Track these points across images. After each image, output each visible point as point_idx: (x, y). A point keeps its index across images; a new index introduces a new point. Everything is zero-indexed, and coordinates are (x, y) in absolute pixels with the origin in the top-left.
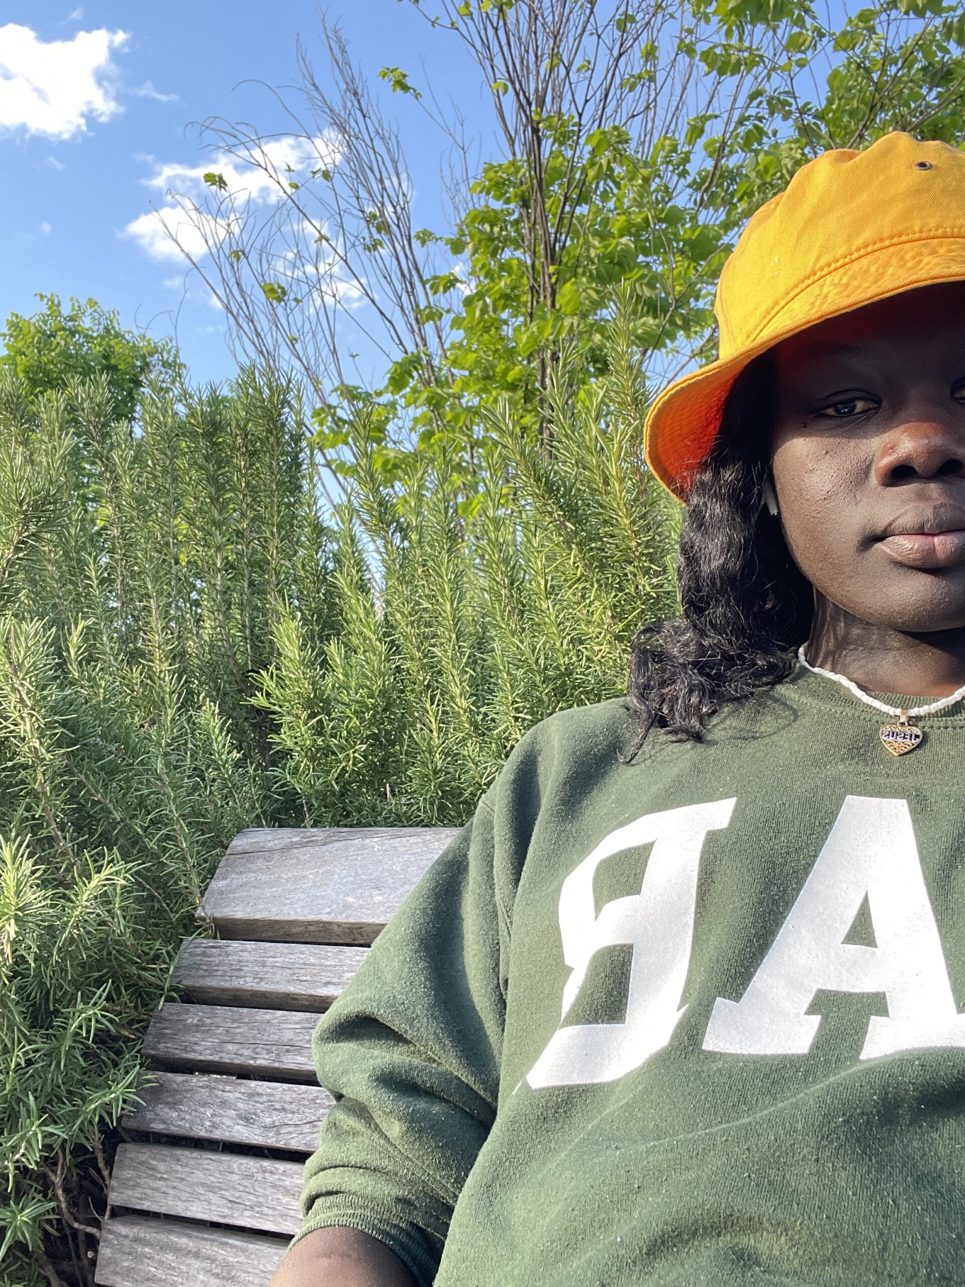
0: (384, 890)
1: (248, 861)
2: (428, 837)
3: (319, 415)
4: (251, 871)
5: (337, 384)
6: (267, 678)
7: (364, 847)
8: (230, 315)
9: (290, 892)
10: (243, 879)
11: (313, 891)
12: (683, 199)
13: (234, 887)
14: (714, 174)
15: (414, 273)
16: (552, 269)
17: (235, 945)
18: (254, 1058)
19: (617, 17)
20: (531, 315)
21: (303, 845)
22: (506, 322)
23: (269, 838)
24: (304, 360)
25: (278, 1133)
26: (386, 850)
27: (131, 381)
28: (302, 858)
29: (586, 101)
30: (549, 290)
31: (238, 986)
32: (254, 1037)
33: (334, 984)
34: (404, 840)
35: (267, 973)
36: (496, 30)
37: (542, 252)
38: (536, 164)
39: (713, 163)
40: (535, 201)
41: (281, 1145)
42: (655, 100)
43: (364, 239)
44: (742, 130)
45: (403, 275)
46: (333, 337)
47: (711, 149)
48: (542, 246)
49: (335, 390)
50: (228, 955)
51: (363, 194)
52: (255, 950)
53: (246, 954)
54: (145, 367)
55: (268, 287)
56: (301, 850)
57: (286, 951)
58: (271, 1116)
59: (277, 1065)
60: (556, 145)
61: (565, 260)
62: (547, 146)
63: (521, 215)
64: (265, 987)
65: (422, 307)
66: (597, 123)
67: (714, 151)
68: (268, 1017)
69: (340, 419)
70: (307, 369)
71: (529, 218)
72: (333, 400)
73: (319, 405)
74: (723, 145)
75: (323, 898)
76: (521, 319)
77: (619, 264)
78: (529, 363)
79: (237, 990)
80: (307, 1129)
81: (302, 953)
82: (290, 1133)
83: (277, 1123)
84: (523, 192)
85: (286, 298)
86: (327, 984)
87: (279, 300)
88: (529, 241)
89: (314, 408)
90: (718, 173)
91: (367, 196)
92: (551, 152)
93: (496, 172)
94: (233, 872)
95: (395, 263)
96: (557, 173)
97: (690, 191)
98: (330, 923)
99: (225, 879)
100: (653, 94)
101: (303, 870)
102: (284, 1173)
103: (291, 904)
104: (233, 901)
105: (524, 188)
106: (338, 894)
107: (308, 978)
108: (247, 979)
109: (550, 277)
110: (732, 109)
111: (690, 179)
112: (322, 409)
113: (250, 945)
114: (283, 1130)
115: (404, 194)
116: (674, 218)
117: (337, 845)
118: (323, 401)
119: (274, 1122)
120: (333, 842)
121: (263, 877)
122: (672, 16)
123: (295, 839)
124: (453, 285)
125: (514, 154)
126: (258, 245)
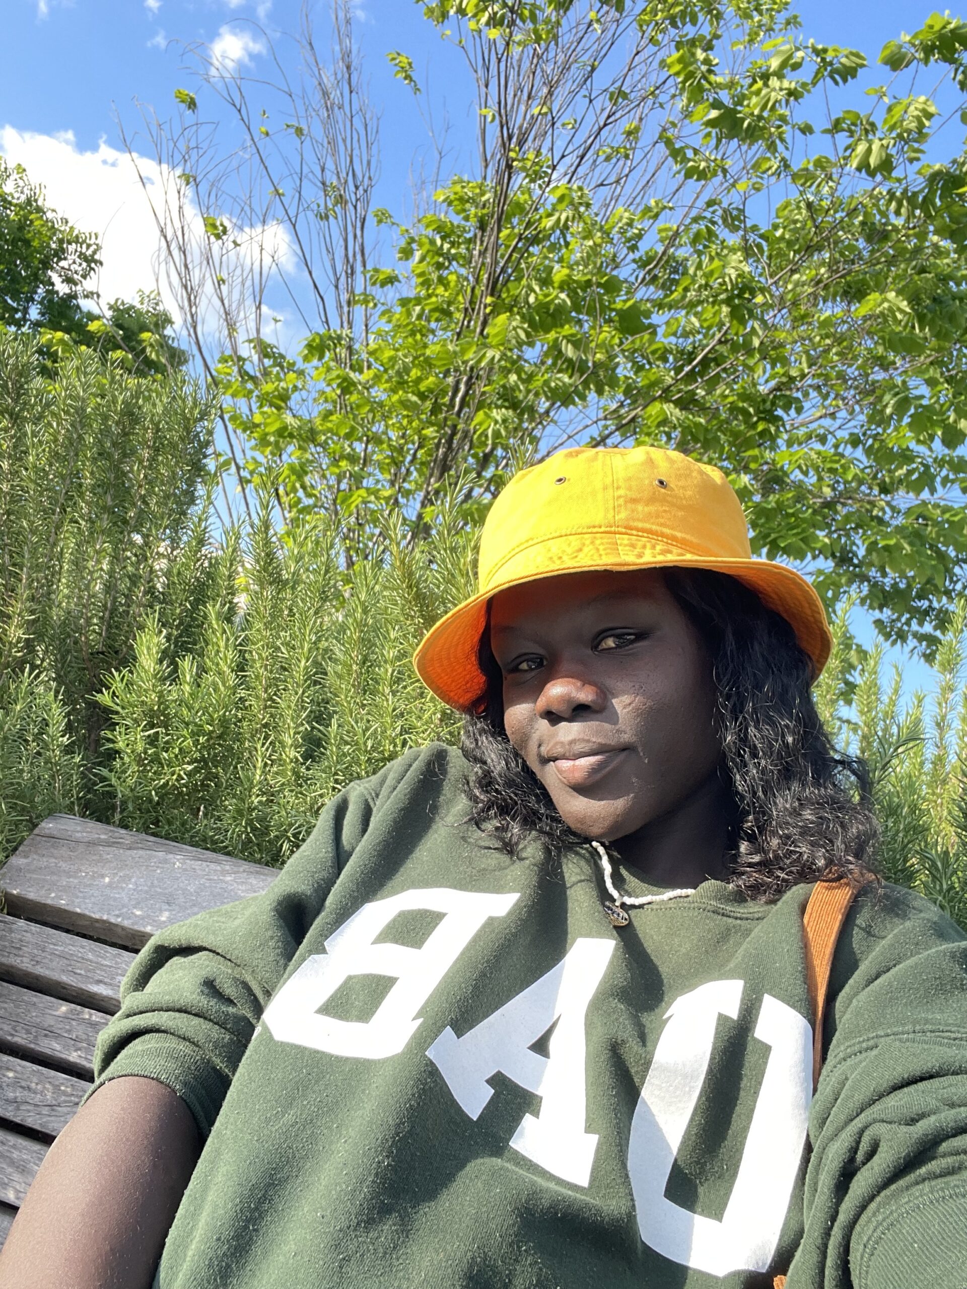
0: (174, 907)
1: (53, 846)
2: (227, 868)
3: (226, 361)
4: (53, 856)
5: (253, 334)
6: (118, 679)
7: (166, 861)
8: (163, 239)
9: (86, 886)
10: (43, 862)
11: (108, 891)
12: (625, 272)
13: (33, 867)
14: (661, 259)
15: (359, 257)
16: (489, 300)
17: (21, 923)
18: (12, 1035)
19: (611, 89)
20: (459, 334)
21: (109, 844)
22: (433, 332)
23: (79, 828)
24: (226, 302)
25: (18, 1109)
26: (186, 870)
27: (41, 261)
28: (105, 856)
29: (563, 156)
30: (482, 318)
31: (14, 963)
32: (18, 1015)
33: (105, 984)
34: (205, 864)
35: (45, 958)
36: (499, 61)
37: (485, 281)
38: (502, 195)
39: (663, 248)
40: (492, 229)
41: (17, 1120)
42: (627, 176)
43: (319, 206)
44: (695, 227)
45: (347, 256)
46: (261, 291)
47: (664, 234)
48: (486, 276)
49: (250, 341)
50: (11, 931)
51: (330, 165)
52: (38, 933)
53: (29, 935)
54: (60, 254)
55: (211, 221)
56: (107, 849)
57: (68, 942)
58: (14, 1092)
59: (32, 1046)
60: (527, 180)
61: (504, 295)
62: (519, 180)
63: (475, 236)
64: (40, 970)
65: (357, 292)
66: (568, 177)
67: (666, 238)
68: (35, 999)
69: (247, 373)
70: (227, 314)
71: (482, 242)
72: (246, 350)
73: (228, 352)
74: (677, 234)
75: (115, 899)
76: (449, 334)
77: (553, 316)
78: (445, 377)
79: (12, 967)
80: (45, 1110)
81: (83, 947)
82: (29, 1111)
83: (19, 1100)
84: (483, 216)
85: (225, 237)
86: (99, 982)
87: (218, 237)
88: (477, 263)
89: (223, 353)
90: (665, 258)
91: (333, 168)
92: (520, 187)
93: (463, 187)
94: (36, 853)
95: (342, 243)
96: (519, 208)
97: (634, 266)
98: (116, 925)
99: (26, 857)
100: (627, 170)
101: (103, 867)
102: (14, 1147)
103: (84, 898)
104: (28, 880)
105: (485, 211)
106: (130, 899)
107: (83, 972)
108: (25, 959)
109: (485, 307)
110: (691, 207)
111: (637, 255)
112: (231, 356)
113: (35, 927)
114: (23, 1107)
115: (370, 178)
116: (612, 286)
117: (141, 852)
118: (235, 350)
119: (16, 1098)
120: (138, 848)
121: (63, 865)
122: (661, 106)
123: (103, 837)
124: (392, 283)
125: (485, 178)
126: (211, 177)
